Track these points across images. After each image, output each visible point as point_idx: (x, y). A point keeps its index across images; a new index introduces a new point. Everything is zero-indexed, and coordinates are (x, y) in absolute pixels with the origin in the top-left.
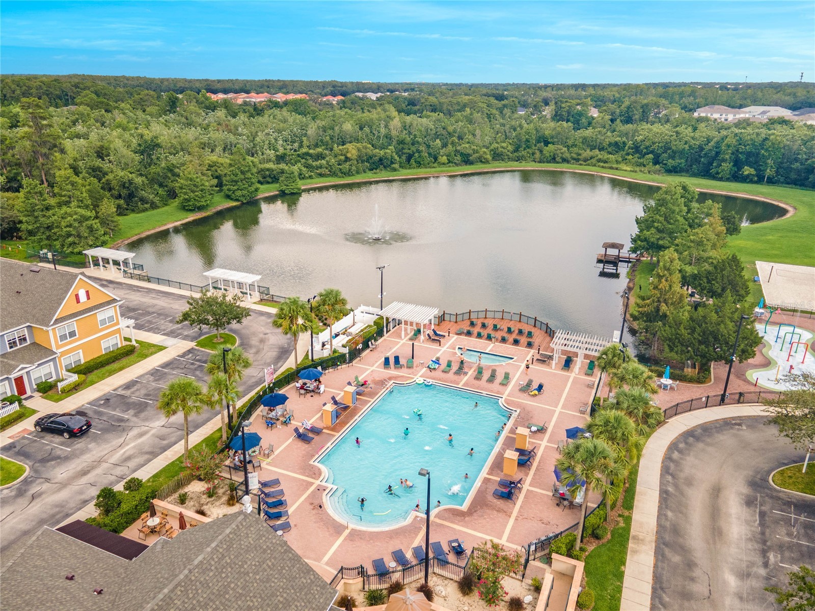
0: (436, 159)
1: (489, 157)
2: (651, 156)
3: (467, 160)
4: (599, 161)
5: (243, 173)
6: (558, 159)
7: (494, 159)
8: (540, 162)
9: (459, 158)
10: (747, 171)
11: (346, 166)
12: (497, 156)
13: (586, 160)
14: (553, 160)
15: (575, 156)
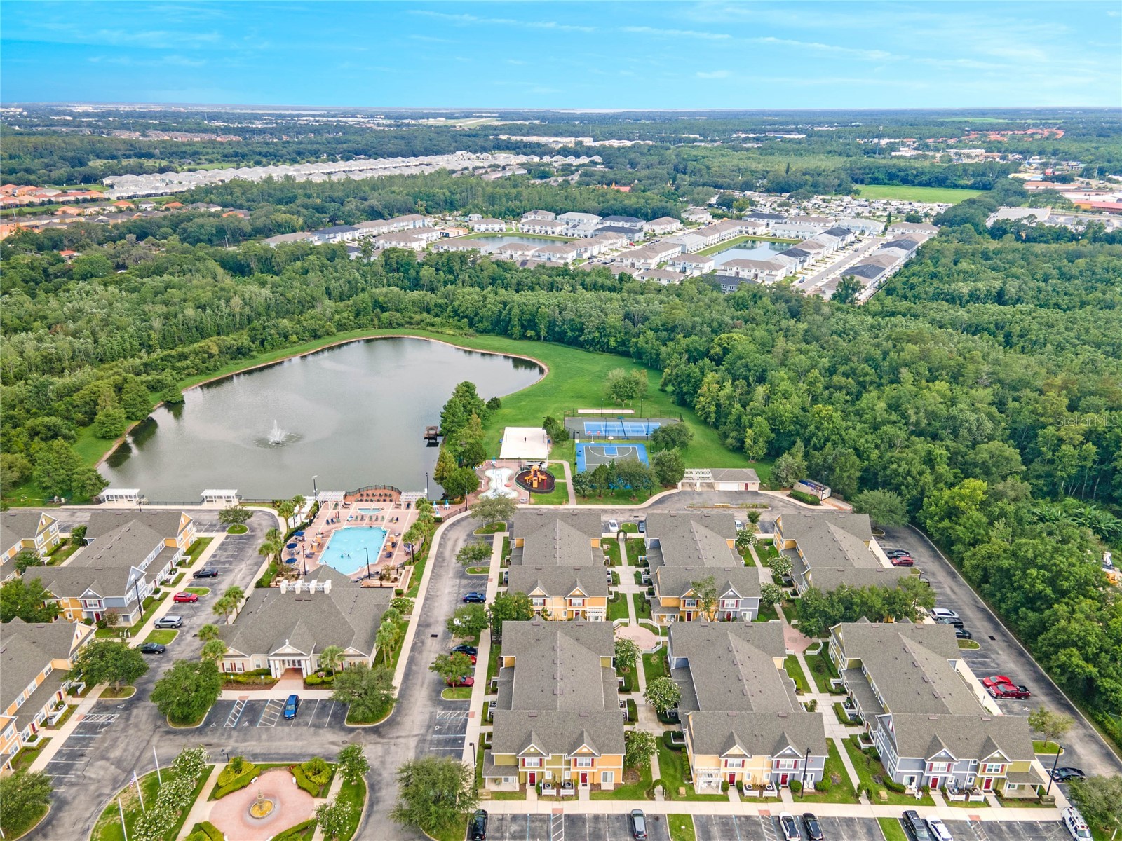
0: (286, 337)
1: (334, 330)
2: (466, 320)
3: (316, 336)
4: (428, 324)
5: (140, 396)
6: (394, 325)
7: (338, 330)
8: (379, 328)
9: (307, 334)
10: (530, 333)
11: (211, 364)
12: (341, 327)
13: (417, 324)
14: (390, 325)
15: (407, 320)
